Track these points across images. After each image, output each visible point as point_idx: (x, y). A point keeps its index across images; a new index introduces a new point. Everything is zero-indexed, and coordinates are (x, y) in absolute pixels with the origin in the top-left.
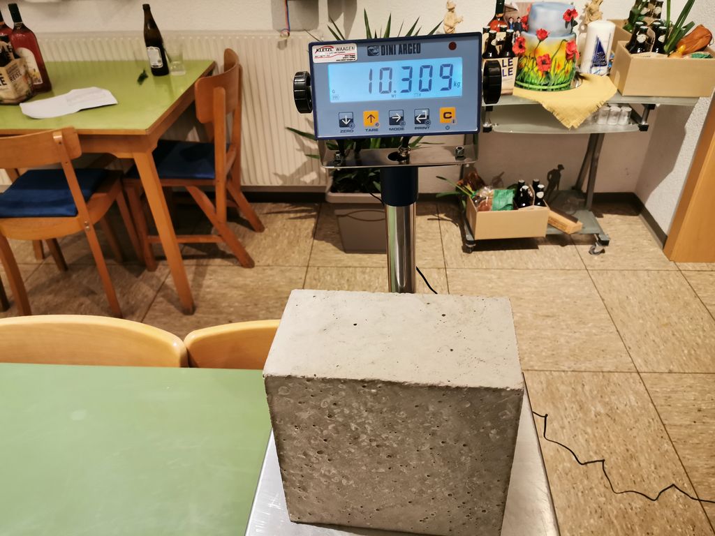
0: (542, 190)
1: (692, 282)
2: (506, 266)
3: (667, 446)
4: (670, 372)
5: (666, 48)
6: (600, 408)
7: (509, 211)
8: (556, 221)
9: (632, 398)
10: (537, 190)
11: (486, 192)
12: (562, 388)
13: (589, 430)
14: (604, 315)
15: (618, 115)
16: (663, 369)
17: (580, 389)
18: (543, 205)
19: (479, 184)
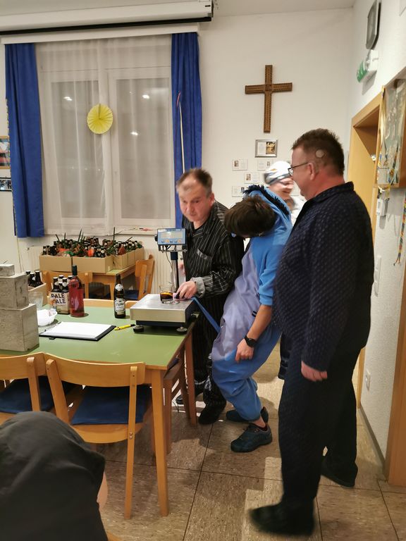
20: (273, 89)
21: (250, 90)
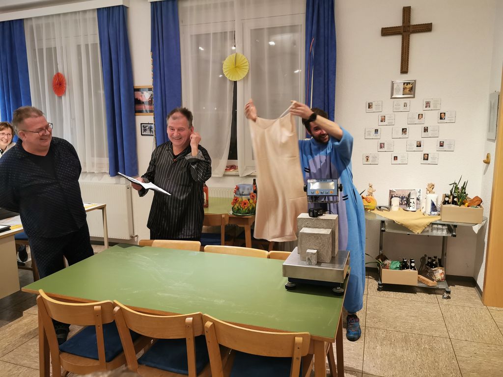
0: (414, 262)
1: (492, 314)
2: (398, 297)
3: (454, 361)
4: (466, 340)
5: (459, 203)
6: (427, 346)
7: (398, 270)
8: (424, 280)
9: (444, 346)
10: (411, 262)
11: (387, 262)
12: (411, 339)
13: (419, 352)
14: (441, 319)
15: (442, 230)
16: (463, 339)
17: (420, 340)
18: (415, 269)
19: (384, 258)
20: (411, 29)
21: (386, 32)
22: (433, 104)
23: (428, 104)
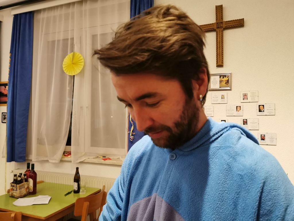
22: (251, 96)
23: (245, 96)
